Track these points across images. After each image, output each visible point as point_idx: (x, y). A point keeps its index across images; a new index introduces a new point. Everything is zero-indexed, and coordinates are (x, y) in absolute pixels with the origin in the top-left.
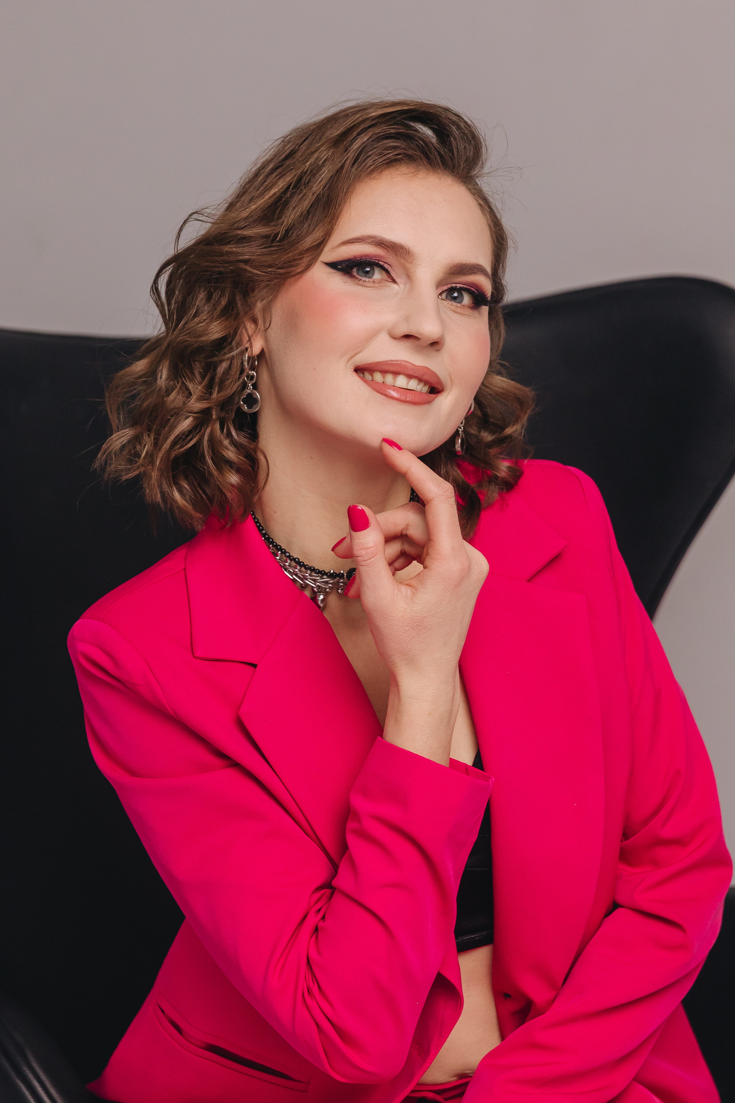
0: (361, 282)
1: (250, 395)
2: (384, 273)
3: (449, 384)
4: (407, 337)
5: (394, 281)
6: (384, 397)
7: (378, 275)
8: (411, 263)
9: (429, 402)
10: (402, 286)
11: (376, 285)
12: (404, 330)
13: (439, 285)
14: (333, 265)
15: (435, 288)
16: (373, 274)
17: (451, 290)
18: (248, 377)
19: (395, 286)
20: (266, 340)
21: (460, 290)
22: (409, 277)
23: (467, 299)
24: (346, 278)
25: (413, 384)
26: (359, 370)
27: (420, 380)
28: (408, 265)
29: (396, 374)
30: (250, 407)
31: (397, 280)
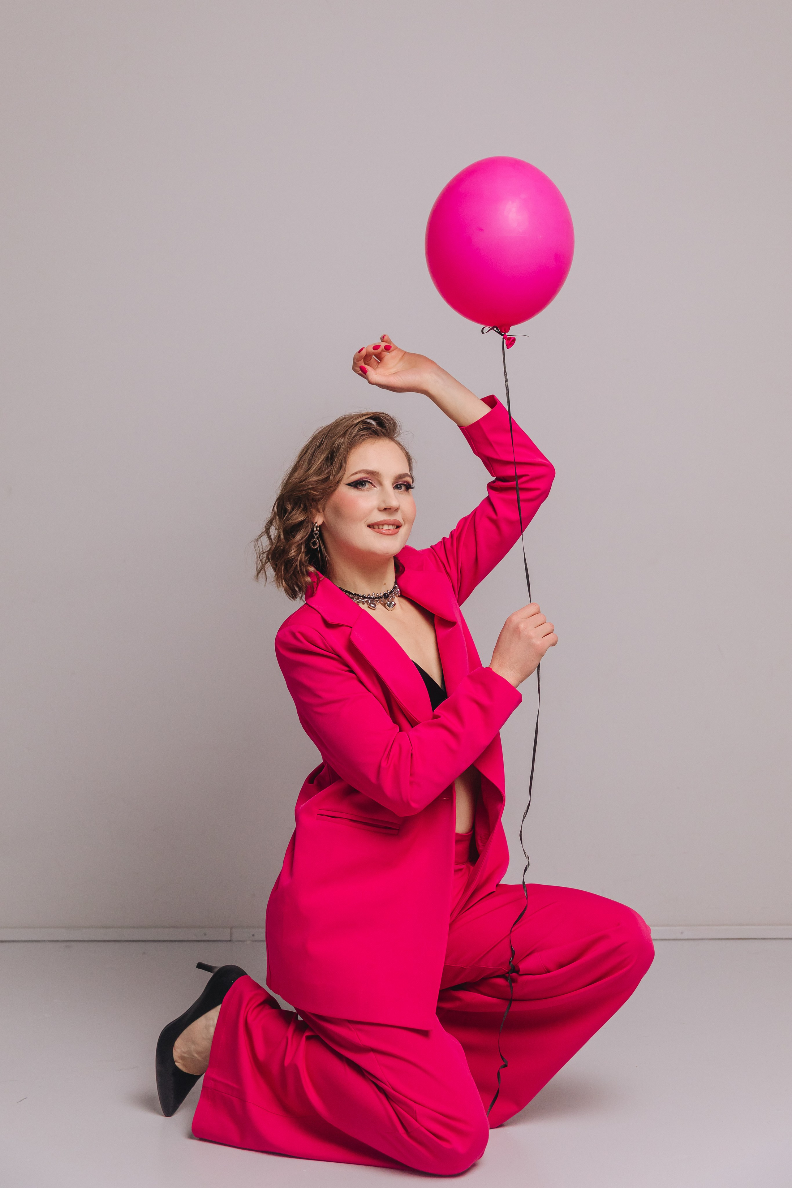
0: (362, 490)
1: (315, 541)
2: (370, 484)
3: (404, 523)
4: (385, 509)
5: (375, 487)
6: (381, 534)
7: (367, 486)
8: (380, 477)
9: (397, 532)
10: (378, 488)
11: (368, 490)
12: (383, 506)
13: (393, 484)
14: (349, 484)
15: (391, 485)
16: (366, 485)
17: (397, 485)
18: (315, 534)
19: (375, 488)
20: (325, 517)
21: (401, 485)
22: (381, 484)
23: (403, 488)
24: (356, 489)
25: (391, 527)
26: (369, 526)
27: (393, 525)
28: (380, 479)
29: (383, 525)
30: (314, 546)
31: (376, 486)
